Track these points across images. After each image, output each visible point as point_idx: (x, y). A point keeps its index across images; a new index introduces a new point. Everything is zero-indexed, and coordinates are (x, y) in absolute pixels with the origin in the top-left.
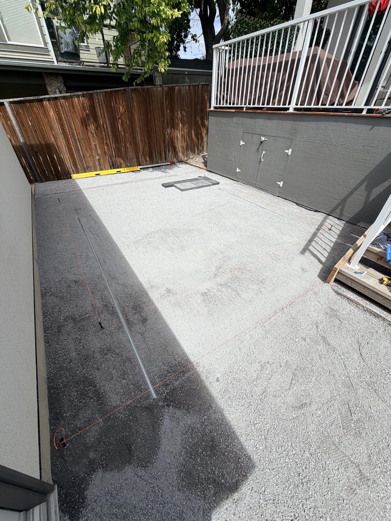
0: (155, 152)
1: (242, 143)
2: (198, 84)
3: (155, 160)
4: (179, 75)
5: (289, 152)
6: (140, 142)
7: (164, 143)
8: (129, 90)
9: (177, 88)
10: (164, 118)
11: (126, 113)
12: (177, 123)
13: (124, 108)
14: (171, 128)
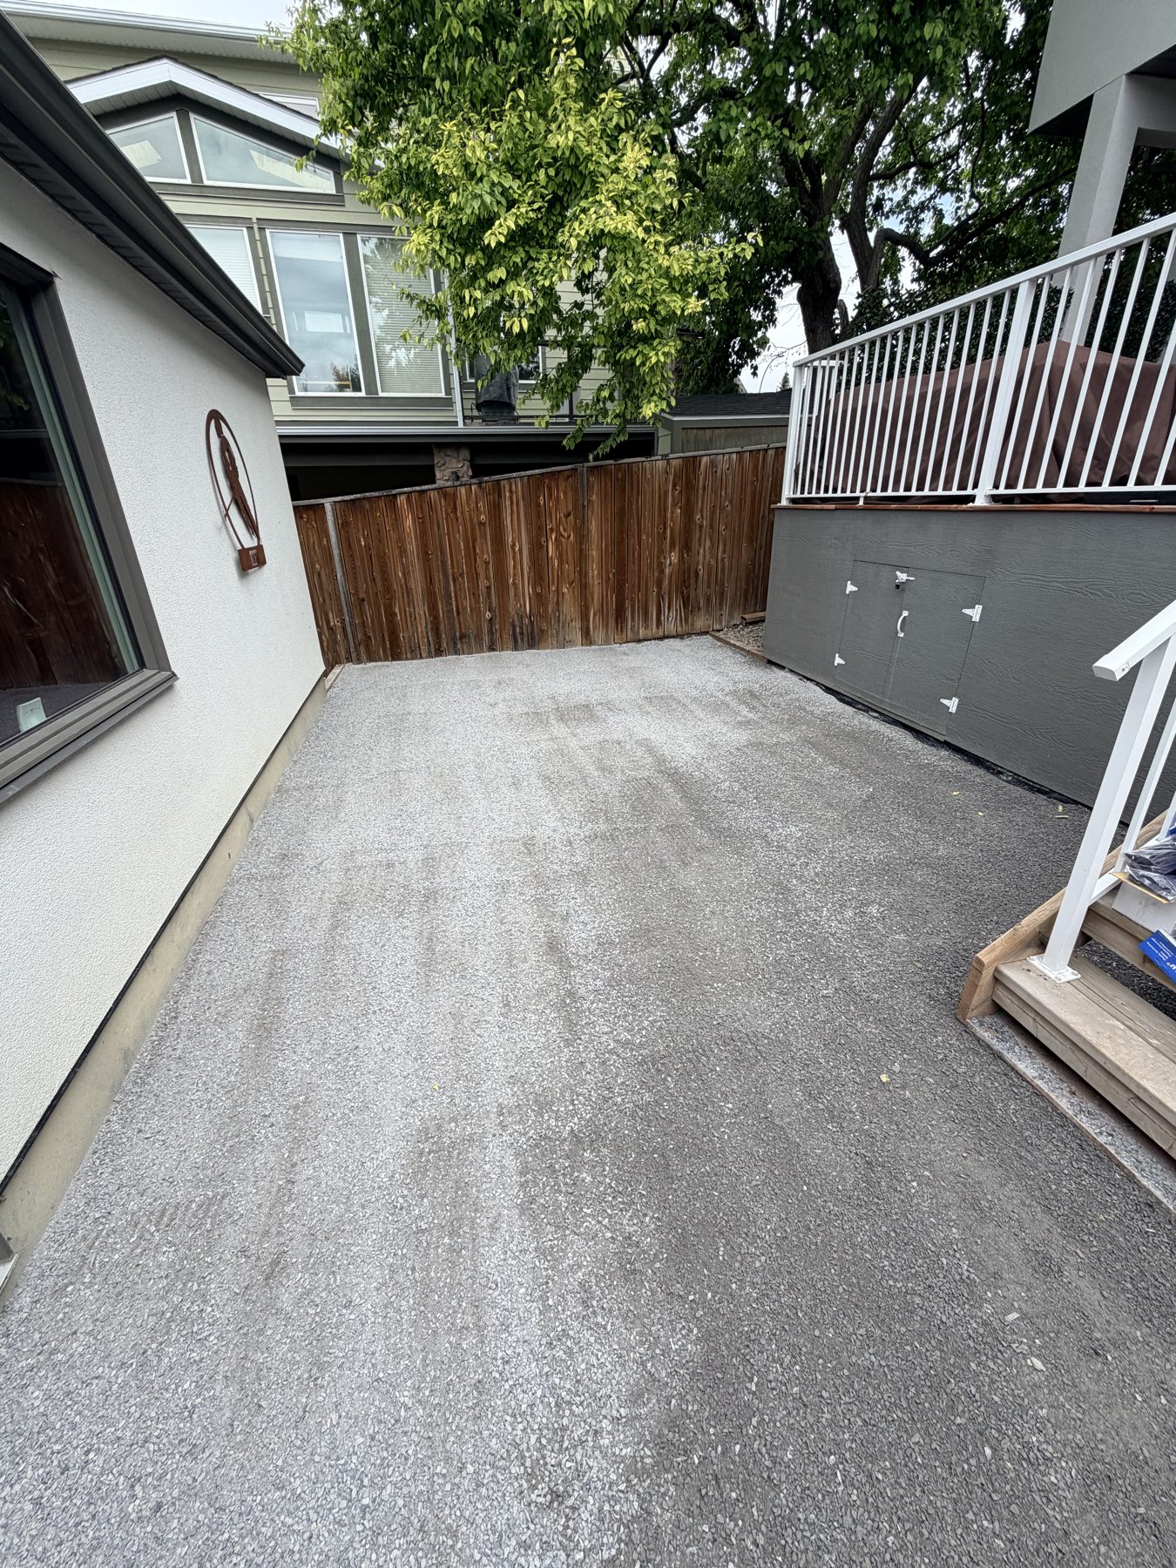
0: (633, 607)
1: (850, 588)
2: (765, 446)
3: (629, 626)
4: (717, 431)
5: (975, 613)
6: (596, 582)
7: (660, 586)
8: (585, 470)
9: (705, 459)
10: (665, 528)
11: (571, 518)
12: (700, 539)
13: (567, 507)
14: (681, 551)
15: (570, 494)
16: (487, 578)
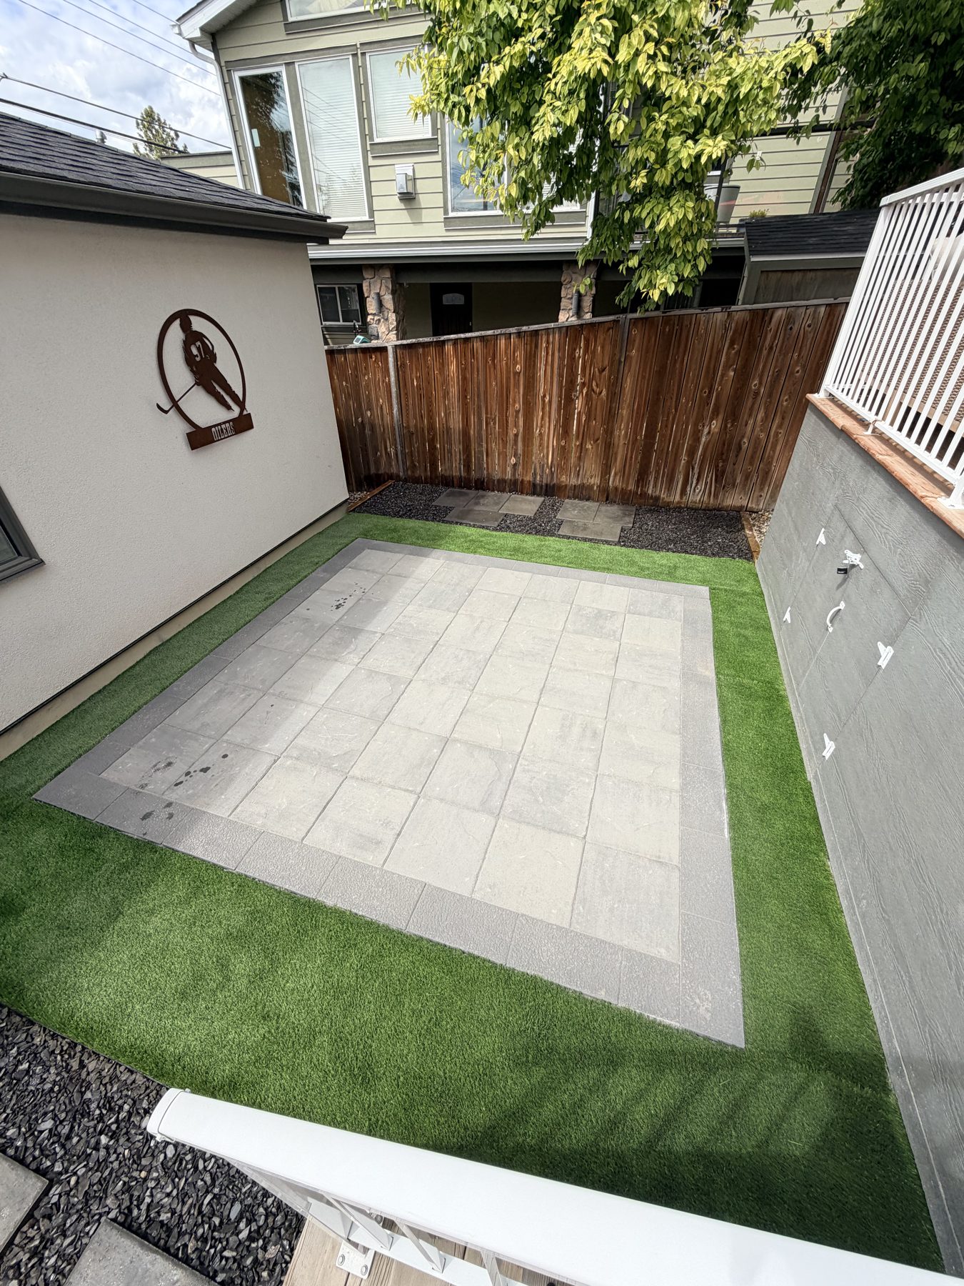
1: (822, 538)
5: (886, 655)
6: (621, 444)
7: (691, 455)
8: (628, 322)
10: (710, 392)
11: (606, 373)
12: (751, 409)
13: (603, 361)
14: (725, 421)
15: (608, 348)
16: (516, 425)
